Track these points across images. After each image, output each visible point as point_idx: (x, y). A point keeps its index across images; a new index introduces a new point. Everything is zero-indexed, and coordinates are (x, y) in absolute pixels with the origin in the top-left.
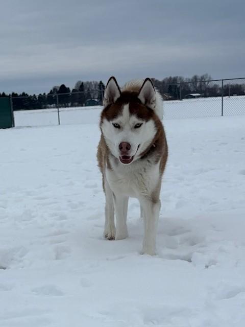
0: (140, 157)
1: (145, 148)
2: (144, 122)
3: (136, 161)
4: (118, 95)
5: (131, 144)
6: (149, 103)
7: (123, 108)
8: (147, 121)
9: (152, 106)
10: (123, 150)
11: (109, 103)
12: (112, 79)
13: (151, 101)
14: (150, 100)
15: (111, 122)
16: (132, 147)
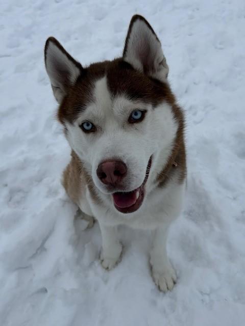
0: (158, 183)
1: (164, 162)
2: (149, 107)
3: (151, 193)
4: (75, 73)
5: (125, 162)
6: (153, 68)
7: (94, 87)
8: (155, 105)
9: (160, 75)
10: (108, 179)
11: (65, 94)
12: (51, 44)
13: (156, 64)
14: (153, 62)
15: (76, 124)
16: (130, 167)
